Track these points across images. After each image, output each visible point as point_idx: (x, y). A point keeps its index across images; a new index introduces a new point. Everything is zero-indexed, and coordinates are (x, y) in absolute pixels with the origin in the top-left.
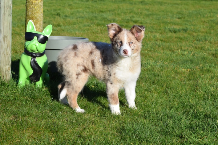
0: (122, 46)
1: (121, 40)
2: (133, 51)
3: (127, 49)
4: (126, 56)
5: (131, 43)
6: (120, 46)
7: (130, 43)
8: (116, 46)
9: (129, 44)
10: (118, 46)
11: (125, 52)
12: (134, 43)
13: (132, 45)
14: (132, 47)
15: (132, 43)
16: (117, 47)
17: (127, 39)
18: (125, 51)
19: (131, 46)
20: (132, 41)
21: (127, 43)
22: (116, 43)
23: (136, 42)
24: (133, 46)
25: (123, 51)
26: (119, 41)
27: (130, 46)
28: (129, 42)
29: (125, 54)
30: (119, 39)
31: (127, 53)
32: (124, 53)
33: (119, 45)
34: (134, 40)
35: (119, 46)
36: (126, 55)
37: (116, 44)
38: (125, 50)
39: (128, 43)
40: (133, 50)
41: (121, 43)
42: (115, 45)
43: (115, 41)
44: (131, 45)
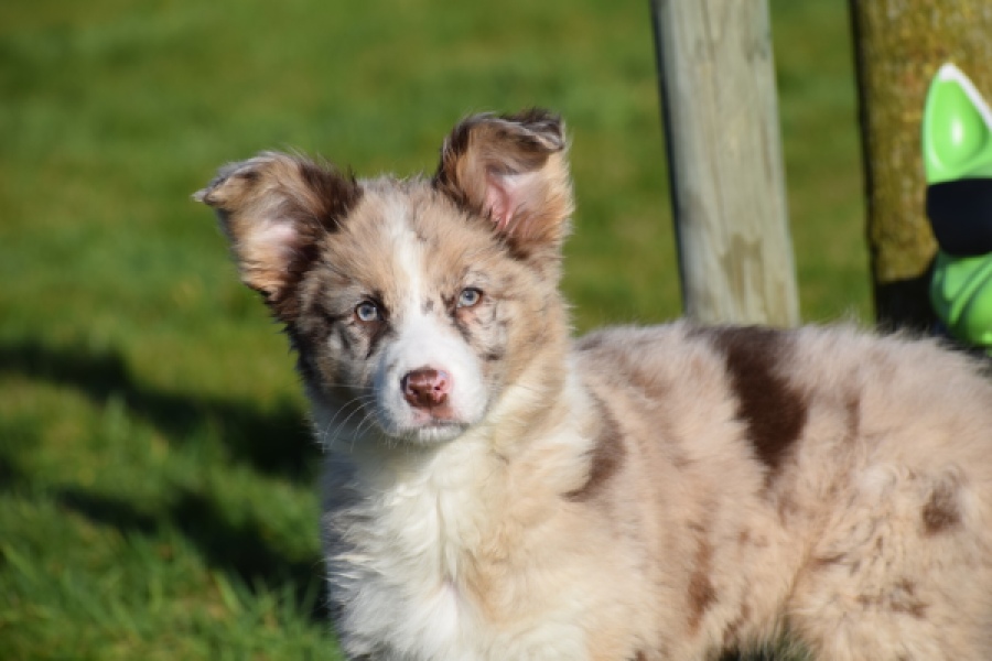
0: (383, 343)
1: (367, 284)
2: (496, 366)
3: (434, 366)
4: (445, 432)
5: (470, 297)
6: (365, 341)
7: (463, 301)
8: (335, 343)
9: (454, 314)
10: (347, 342)
11: (416, 390)
12: (500, 296)
13: (483, 312)
14: (486, 337)
15: (475, 294)
16: (345, 359)
17: (427, 267)
18: (421, 383)
19: (475, 329)
20: (469, 281)
21: (429, 305)
22: (332, 319)
23: (509, 279)
24: (493, 325)
25: (403, 382)
26: (347, 298)
27: (465, 333)
28: (449, 293)
29: (425, 416)
30: (346, 281)
31: (444, 399)
32: (409, 400)
33: (356, 330)
34: (490, 269)
35: (357, 341)
36: (436, 423)
37: (329, 333)
38: (414, 375)
39: (439, 304)
40: (492, 357)
41: (373, 316)
42: (324, 339)
43: (318, 308)
44: (467, 317)
